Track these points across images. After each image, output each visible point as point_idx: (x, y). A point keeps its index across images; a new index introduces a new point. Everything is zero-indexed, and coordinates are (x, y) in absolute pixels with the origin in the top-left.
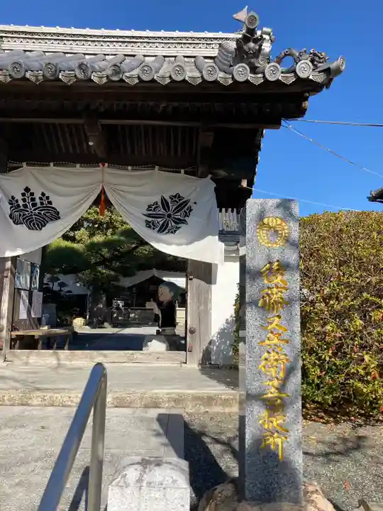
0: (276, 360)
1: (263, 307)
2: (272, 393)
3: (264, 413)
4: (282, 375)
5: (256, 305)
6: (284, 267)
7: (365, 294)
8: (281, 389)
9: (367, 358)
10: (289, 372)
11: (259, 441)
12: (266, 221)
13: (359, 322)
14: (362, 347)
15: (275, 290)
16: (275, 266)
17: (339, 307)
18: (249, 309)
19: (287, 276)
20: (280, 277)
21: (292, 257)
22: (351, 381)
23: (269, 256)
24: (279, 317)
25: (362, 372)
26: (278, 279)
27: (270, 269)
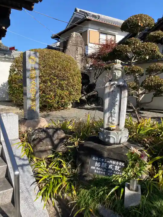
0: (34, 90)
1: (30, 78)
2: (33, 98)
3: (31, 102)
4: (35, 94)
5: (29, 78)
6: (35, 69)
7: (51, 76)
8: (35, 97)
9: (51, 93)
10: (37, 92)
11: (30, 108)
12: (31, 57)
13: (49, 84)
14: (50, 91)
15: (33, 74)
16: (33, 69)
17: (44, 79)
18: (27, 79)
19: (36, 71)
20: (34, 71)
21: (37, 66)
22: (47, 100)
23: (32, 66)
24: (34, 81)
25: (50, 97)
26: (34, 72)
27: (32, 69)
